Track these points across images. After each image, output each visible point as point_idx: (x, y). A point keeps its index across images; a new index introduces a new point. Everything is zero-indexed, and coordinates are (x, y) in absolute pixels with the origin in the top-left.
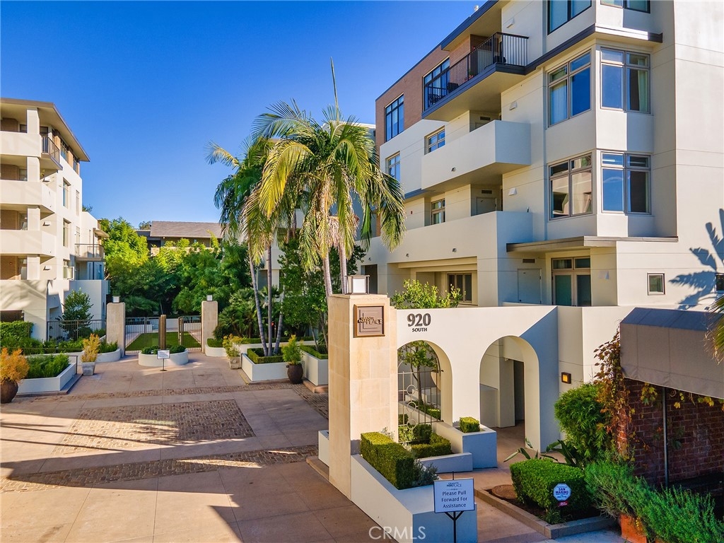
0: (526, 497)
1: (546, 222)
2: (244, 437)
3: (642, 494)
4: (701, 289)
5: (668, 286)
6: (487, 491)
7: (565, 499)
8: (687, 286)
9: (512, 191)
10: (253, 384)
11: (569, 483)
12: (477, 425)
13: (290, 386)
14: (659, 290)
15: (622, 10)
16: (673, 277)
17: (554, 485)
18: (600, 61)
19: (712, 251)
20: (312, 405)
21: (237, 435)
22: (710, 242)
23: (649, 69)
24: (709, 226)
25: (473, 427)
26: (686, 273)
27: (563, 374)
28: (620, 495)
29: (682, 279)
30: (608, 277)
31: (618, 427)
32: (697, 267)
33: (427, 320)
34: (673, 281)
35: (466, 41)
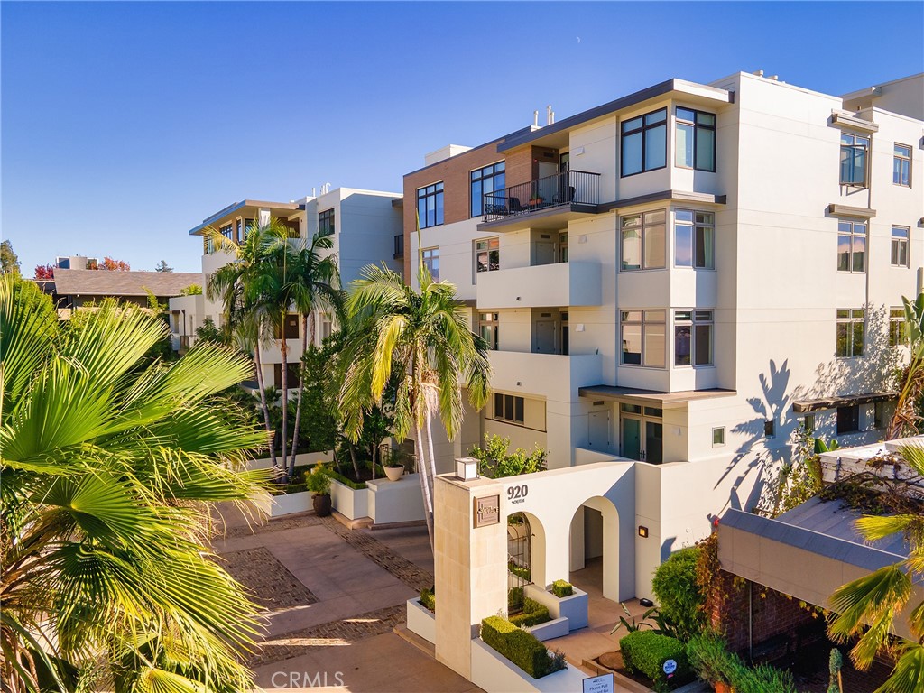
0: (635, 668)
1: (617, 367)
2: (308, 604)
3: (738, 670)
4: (754, 435)
5: (728, 435)
6: (594, 660)
7: (671, 672)
8: (744, 433)
9: (579, 327)
10: (273, 520)
11: (675, 657)
12: (570, 588)
13: (318, 520)
14: (721, 442)
15: (692, 171)
16: (733, 428)
17: (663, 661)
18: (673, 220)
19: (764, 400)
20: (358, 549)
21: (299, 601)
22: (762, 391)
23: (714, 226)
24: (761, 376)
25: (567, 592)
26: (743, 422)
27: (640, 527)
28: (718, 669)
29: (741, 428)
30: (680, 433)
31: (713, 607)
32: (751, 415)
33: (523, 490)
34: (733, 431)
35: (527, 151)
